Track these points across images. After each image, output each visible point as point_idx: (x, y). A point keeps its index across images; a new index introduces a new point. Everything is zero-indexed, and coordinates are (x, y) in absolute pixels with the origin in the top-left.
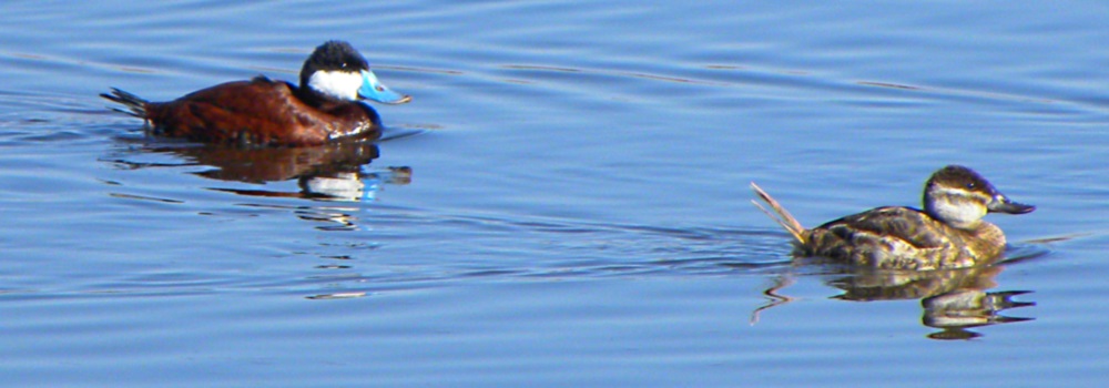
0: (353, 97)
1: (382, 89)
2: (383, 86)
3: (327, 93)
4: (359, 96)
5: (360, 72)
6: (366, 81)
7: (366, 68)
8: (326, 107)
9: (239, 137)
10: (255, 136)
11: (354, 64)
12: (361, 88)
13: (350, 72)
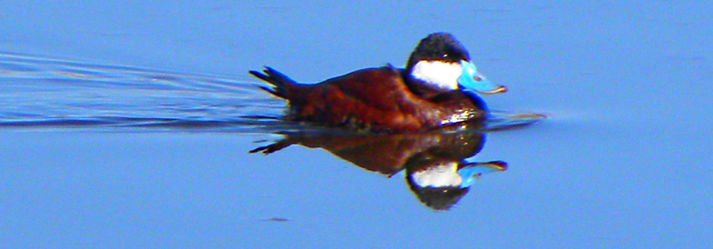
0: (454, 87)
1: (479, 79)
2: (480, 77)
3: (428, 81)
4: (460, 86)
5: (459, 63)
6: (464, 71)
7: (467, 59)
8: (429, 95)
9: (347, 122)
10: (360, 121)
11: (454, 54)
12: (460, 77)
13: (452, 62)
